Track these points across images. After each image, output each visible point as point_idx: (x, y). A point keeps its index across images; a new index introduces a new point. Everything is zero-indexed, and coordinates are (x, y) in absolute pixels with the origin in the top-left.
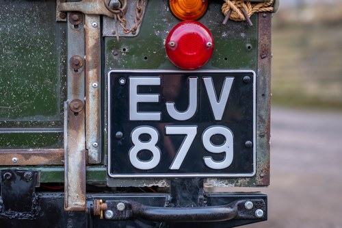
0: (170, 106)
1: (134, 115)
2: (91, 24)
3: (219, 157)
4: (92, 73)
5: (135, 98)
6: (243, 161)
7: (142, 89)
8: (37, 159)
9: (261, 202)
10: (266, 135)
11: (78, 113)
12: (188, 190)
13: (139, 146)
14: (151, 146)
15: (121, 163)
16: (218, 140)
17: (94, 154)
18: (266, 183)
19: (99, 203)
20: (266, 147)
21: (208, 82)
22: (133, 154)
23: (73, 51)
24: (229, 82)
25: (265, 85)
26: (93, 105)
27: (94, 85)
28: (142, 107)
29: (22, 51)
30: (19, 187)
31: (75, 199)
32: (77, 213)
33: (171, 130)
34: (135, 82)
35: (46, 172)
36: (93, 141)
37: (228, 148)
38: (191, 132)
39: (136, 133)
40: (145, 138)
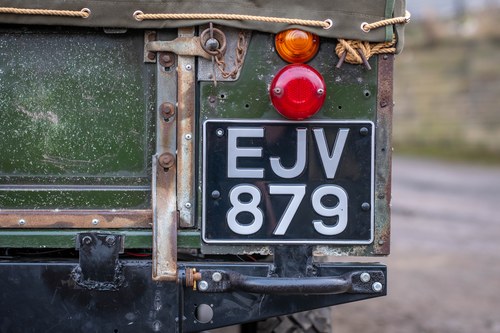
0: (275, 162)
1: (233, 172)
2: (185, 66)
3: (331, 221)
4: (185, 123)
5: (234, 152)
6: (359, 226)
7: (243, 142)
8: (120, 220)
9: (379, 274)
10: (386, 196)
11: (169, 169)
12: (295, 258)
13: (238, 207)
14: (252, 207)
15: (218, 227)
16: (330, 201)
17: (187, 216)
18: (385, 252)
19: (192, 273)
20: (386, 211)
21: (319, 134)
22: (231, 216)
23: (164, 97)
24: (343, 134)
25: (385, 137)
26: (185, 159)
27: (187, 137)
28: (243, 162)
29: (104, 97)
30: (100, 253)
31: (164, 267)
32: (167, 283)
33: (275, 189)
34: (234, 133)
35: (131, 237)
36: (185, 201)
37: (342, 210)
38: (298, 191)
39: (235, 193)
40: (245, 198)
